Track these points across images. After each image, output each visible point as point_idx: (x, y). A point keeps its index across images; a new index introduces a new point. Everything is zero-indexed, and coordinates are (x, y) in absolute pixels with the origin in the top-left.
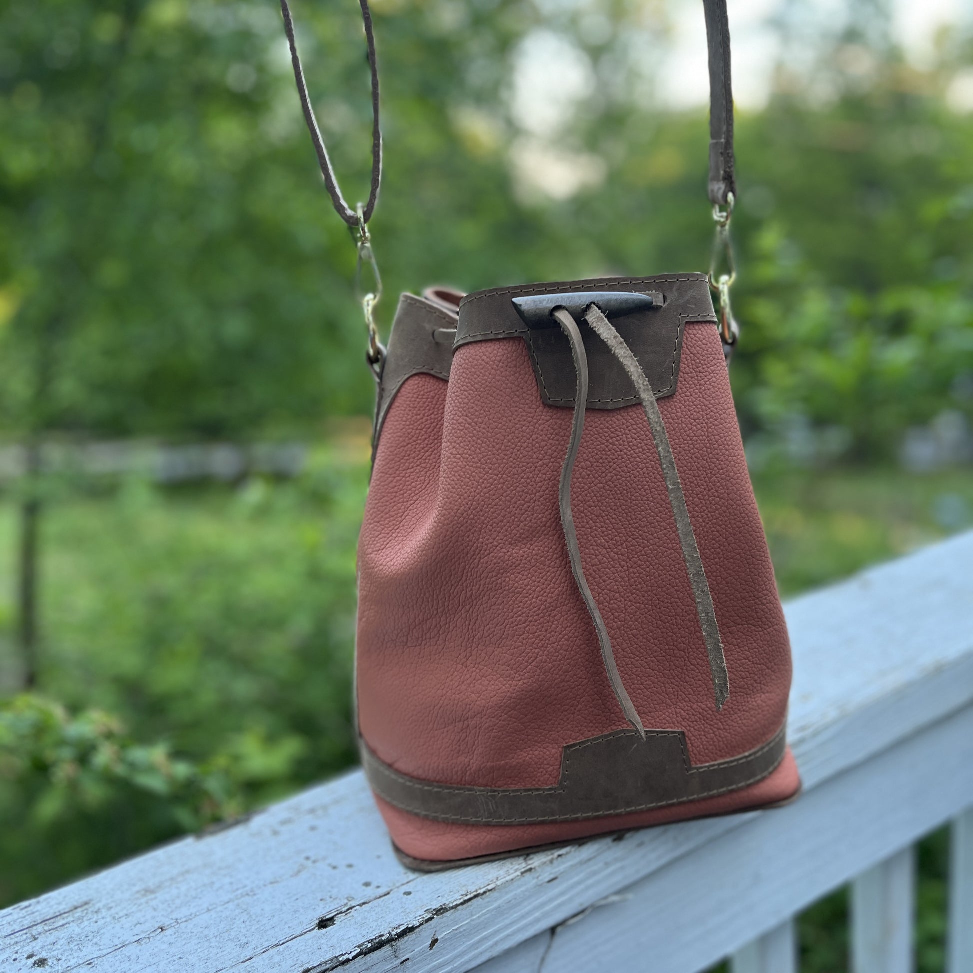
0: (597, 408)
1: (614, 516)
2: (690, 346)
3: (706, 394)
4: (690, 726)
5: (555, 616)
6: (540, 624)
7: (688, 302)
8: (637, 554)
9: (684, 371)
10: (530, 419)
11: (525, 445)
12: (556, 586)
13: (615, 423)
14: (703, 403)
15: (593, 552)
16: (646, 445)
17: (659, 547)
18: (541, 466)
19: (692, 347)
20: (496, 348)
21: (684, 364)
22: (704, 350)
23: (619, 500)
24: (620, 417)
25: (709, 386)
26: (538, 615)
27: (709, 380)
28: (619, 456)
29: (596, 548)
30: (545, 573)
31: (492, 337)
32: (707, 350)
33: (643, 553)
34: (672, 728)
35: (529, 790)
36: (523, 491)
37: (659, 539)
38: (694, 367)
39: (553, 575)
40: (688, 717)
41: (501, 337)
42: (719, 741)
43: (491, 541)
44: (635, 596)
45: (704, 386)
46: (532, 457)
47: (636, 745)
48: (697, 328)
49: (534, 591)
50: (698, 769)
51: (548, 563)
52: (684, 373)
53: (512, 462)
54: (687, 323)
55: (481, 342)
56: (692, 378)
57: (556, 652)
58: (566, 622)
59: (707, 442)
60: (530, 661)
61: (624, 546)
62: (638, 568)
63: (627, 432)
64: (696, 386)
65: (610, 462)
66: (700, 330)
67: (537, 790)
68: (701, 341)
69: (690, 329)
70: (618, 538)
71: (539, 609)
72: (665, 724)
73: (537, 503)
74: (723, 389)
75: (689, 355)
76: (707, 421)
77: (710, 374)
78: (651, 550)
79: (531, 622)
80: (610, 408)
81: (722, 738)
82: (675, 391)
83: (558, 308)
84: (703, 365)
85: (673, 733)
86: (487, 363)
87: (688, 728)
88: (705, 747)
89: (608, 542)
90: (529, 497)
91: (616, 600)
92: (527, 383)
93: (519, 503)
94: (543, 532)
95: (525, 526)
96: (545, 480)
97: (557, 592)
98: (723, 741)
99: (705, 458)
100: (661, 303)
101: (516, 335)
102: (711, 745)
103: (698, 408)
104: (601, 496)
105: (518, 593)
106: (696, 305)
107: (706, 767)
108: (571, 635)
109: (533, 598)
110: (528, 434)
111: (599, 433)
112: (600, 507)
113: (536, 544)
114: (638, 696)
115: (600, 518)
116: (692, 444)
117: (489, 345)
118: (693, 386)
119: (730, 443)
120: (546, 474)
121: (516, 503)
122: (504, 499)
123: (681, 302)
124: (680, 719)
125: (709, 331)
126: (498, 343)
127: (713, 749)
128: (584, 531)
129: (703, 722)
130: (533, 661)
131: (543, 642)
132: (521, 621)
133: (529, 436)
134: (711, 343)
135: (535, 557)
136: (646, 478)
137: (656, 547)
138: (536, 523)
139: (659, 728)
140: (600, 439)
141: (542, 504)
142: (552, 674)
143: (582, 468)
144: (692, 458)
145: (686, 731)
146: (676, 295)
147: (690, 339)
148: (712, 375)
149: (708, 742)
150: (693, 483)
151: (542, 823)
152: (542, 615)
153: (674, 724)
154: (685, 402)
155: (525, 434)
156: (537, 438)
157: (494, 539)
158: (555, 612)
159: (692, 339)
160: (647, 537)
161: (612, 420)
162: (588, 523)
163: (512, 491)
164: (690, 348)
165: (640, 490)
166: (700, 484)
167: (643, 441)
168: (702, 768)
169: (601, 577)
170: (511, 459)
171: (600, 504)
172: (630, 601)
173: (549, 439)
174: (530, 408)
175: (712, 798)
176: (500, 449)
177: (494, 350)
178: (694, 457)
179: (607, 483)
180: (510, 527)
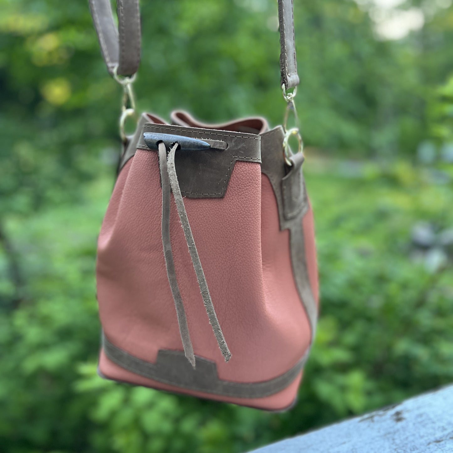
2: (237, 173)
3: (240, 200)
7: (240, 149)
9: (231, 186)
10: (154, 193)
14: (238, 204)
16: (206, 219)
19: (237, 174)
20: (146, 154)
21: (232, 182)
22: (244, 177)
25: (243, 197)
27: (244, 193)
31: (145, 148)
32: (246, 177)
38: (237, 185)
41: (148, 149)
45: (240, 196)
48: (243, 164)
52: (230, 187)
54: (237, 161)
55: (141, 149)
56: (234, 190)
59: (236, 225)
63: (198, 210)
64: (236, 195)
68: (243, 172)
69: (238, 164)
74: (251, 199)
75: (235, 178)
76: (238, 214)
82: (224, 195)
83: (161, 142)
84: (241, 184)
86: (141, 161)
92: (156, 174)
99: (234, 233)
100: (224, 147)
103: (235, 207)
106: (244, 152)
110: (152, 200)
116: (229, 225)
117: (144, 151)
118: (234, 195)
119: (249, 228)
123: (236, 149)
124: (215, 357)
125: (250, 167)
126: (147, 152)
135: (151, 259)
144: (227, 232)
146: (234, 144)
147: (237, 170)
148: (246, 191)
150: (227, 244)
151: (148, 378)
154: (229, 202)
157: (133, 246)
159: (238, 169)
164: (236, 174)
166: (230, 246)
167: (205, 217)
174: (155, 187)
180: (140, 242)
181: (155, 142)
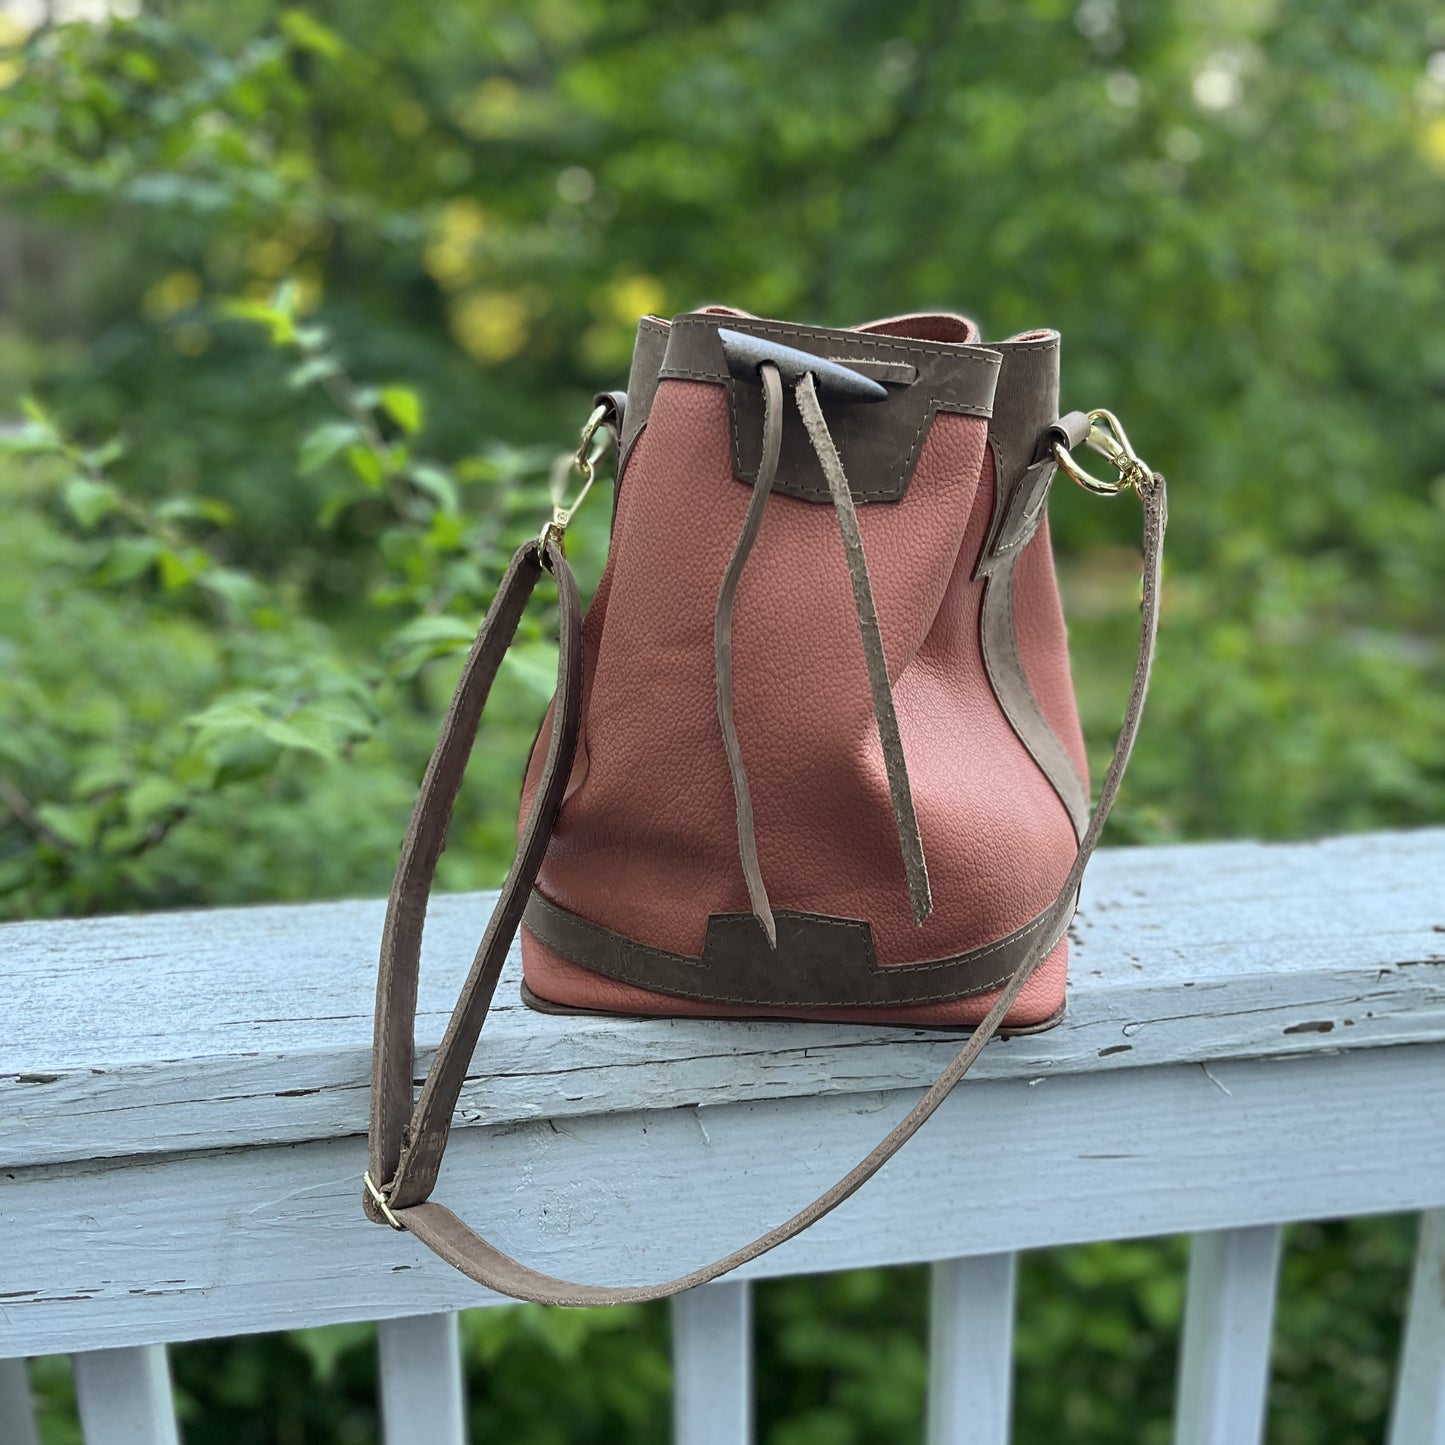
0: (797, 496)
1: (792, 636)
2: (936, 442)
3: (941, 508)
4: (878, 917)
5: (703, 749)
6: (683, 754)
7: (947, 385)
8: (813, 692)
9: (920, 474)
10: (711, 492)
11: (698, 523)
12: (708, 712)
13: (817, 519)
14: (935, 518)
15: (758, 678)
17: (843, 690)
18: (714, 554)
19: (937, 445)
20: (690, 392)
21: (922, 464)
22: (953, 452)
23: (802, 616)
24: (825, 514)
25: (948, 499)
26: (683, 743)
27: (951, 491)
28: (813, 560)
29: (762, 673)
30: (697, 692)
31: (690, 376)
32: (958, 453)
33: (822, 693)
34: (853, 916)
35: (667, 953)
36: (686, 581)
37: (846, 679)
38: (935, 471)
39: (707, 696)
40: (877, 906)
41: (699, 378)
42: (919, 938)
43: (641, 635)
44: (803, 749)
45: (941, 497)
46: (705, 539)
47: (802, 930)
48: (952, 420)
49: (682, 712)
50: (886, 969)
51: (702, 680)
52: (919, 476)
53: (679, 541)
54: (939, 411)
55: (677, 379)
56: (928, 484)
57: (700, 794)
58: (714, 760)
60: (669, 799)
61: (799, 678)
62: (811, 713)
63: (830, 534)
64: (931, 494)
65: (800, 566)
66: (956, 424)
67: (677, 956)
68: (952, 440)
69: (941, 421)
70: (792, 667)
71: (685, 736)
72: (844, 910)
73: (700, 600)
75: (931, 455)
76: (935, 541)
77: (953, 483)
78: (832, 692)
79: (673, 749)
80: (812, 500)
81: (923, 934)
82: (902, 495)
83: (769, 363)
84: (946, 470)
85: (853, 922)
86: (676, 409)
87: (877, 919)
88: (899, 944)
89: (778, 669)
90: (692, 590)
91: (779, 748)
92: (717, 444)
93: (679, 594)
94: (703, 638)
95: (682, 626)
96: (715, 573)
97: (707, 719)
98: (924, 939)
100: (909, 379)
101: (718, 380)
102: (906, 942)
103: (927, 523)
104: (781, 607)
105: (663, 709)
106: (957, 392)
107: (897, 968)
108: (719, 777)
109: (679, 719)
110: (706, 509)
111: (794, 528)
112: (776, 621)
113: (692, 653)
114: (808, 872)
115: (774, 635)
117: (685, 385)
118: (928, 494)
120: (717, 565)
121: (675, 594)
122: (662, 586)
123: (937, 383)
124: (865, 907)
125: (968, 428)
126: (694, 386)
127: (909, 947)
128: (751, 648)
129: (898, 914)
130: (673, 799)
131: (686, 778)
132: (662, 745)
133: (705, 513)
134: (965, 445)
135: (688, 669)
136: (842, 594)
137: (839, 690)
138: (695, 625)
139: (834, 914)
140: (794, 536)
141: (706, 603)
142: (695, 822)
143: (764, 566)
144: (906, 583)
145: (873, 922)
146: (933, 372)
147: (938, 434)
148: (956, 485)
149: (903, 938)
150: (902, 615)
151: (681, 997)
152: (687, 744)
153: (857, 911)
154: (913, 512)
155: (702, 510)
156: (716, 517)
157: (645, 635)
158: (704, 744)
159: (941, 434)
160: (830, 673)
161: (813, 515)
162: (758, 638)
163: (673, 578)
164: (934, 444)
165: (832, 609)
168: (892, 968)
169: (763, 713)
170: (679, 538)
171: (777, 617)
172: (797, 755)
173: (731, 522)
174: (715, 477)
175: (906, 1007)
176: (668, 521)
177: (688, 393)
178: (909, 582)
179: (791, 590)
180: (664, 623)
181: (754, 362)
